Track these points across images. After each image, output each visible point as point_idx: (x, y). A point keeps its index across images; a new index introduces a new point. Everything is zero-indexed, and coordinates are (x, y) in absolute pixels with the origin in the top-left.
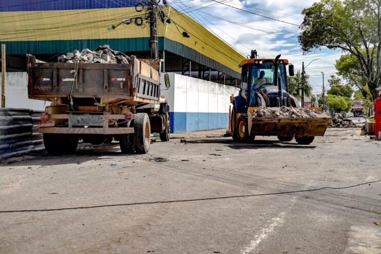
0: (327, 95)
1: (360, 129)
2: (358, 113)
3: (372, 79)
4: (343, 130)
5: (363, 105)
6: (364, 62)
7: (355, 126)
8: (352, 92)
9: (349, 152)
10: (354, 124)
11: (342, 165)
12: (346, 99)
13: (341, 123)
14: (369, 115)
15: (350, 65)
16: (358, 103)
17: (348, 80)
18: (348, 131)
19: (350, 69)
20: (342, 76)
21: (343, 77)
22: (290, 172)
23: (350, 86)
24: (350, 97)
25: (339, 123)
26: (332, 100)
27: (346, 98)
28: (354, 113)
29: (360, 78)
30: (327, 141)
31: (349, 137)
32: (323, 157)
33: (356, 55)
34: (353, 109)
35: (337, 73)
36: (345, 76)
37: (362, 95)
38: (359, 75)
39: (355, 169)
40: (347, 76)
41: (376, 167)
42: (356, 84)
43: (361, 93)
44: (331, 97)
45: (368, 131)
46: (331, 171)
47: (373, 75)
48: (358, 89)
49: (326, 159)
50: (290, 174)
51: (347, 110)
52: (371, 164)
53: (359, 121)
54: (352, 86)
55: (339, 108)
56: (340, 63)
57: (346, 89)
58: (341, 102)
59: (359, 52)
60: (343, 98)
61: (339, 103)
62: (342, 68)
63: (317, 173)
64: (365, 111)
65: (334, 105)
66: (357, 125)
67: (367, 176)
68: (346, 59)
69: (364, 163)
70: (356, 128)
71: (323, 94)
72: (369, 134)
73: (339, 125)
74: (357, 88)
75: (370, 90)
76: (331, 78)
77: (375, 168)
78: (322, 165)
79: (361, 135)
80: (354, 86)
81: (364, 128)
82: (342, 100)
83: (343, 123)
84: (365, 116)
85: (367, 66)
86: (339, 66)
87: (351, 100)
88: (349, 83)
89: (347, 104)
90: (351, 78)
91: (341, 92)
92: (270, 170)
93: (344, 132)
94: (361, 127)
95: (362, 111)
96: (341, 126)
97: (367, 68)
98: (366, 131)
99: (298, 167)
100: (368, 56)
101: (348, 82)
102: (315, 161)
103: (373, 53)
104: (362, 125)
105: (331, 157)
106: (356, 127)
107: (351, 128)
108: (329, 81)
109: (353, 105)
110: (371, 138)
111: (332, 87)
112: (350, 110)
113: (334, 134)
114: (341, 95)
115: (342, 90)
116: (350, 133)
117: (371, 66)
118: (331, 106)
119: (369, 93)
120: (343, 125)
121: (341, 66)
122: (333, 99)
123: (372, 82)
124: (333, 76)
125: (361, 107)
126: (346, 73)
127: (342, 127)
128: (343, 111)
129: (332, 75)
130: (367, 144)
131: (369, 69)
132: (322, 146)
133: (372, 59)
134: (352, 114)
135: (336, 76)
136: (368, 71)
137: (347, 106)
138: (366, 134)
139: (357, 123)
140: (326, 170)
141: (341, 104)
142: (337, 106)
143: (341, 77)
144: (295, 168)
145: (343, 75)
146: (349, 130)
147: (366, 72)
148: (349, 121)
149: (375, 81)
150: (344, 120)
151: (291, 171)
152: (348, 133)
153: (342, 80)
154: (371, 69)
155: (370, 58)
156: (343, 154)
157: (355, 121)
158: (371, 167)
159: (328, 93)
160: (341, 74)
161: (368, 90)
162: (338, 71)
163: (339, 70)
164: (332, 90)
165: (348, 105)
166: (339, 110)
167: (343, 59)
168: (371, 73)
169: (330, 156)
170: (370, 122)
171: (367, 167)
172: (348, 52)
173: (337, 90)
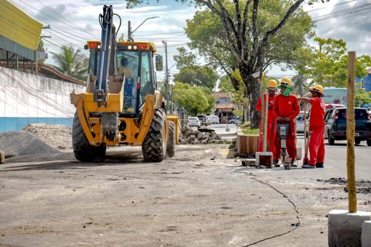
0: (174, 84)
1: (228, 145)
2: (226, 116)
3: (246, 58)
4: (199, 150)
5: (233, 102)
6: (233, 26)
7: (218, 140)
8: (215, 78)
9: (205, 192)
10: (218, 138)
11: (191, 216)
12: (206, 92)
13: (196, 135)
14: (243, 121)
15: (210, 30)
16: (226, 99)
17: (208, 57)
18: (207, 151)
19: (211, 38)
20: (197, 50)
21: (200, 52)
22: (96, 236)
23: (211, 67)
24: (213, 87)
25: (192, 136)
26: (183, 93)
27: (207, 89)
28: (220, 116)
29: (228, 54)
30: (170, 171)
31: (207, 162)
32: (159, 201)
33: (219, 14)
34: (217, 110)
35: (189, 44)
36: (203, 50)
37: (231, 84)
38: (227, 49)
39: (212, 225)
40: (206, 50)
41: (247, 218)
42: (222, 65)
43: (230, 80)
44: (180, 88)
45: (239, 151)
46: (171, 229)
47: (246, 49)
48: (225, 74)
49: (165, 206)
50: (96, 239)
51: (208, 111)
52: (239, 213)
53: (228, 130)
54: (215, 67)
55: (194, 107)
56: (194, 26)
57: (206, 74)
58: (198, 96)
59: (223, 9)
60: (200, 89)
61: (194, 98)
62: (197, 35)
63: (145, 234)
64: (238, 113)
65: (186, 101)
66: (223, 138)
67: (231, 237)
68: (203, 19)
69: (228, 211)
70: (220, 145)
71: (167, 81)
72: (241, 157)
73: (193, 139)
74: (222, 73)
75: (243, 77)
76: (178, 54)
77: (244, 221)
78: (155, 219)
79: (228, 158)
80: (219, 69)
81: (233, 145)
82: (198, 93)
83: (200, 136)
84: (238, 122)
85: (236, 34)
86: (193, 31)
87: (214, 92)
88: (210, 64)
89: (207, 100)
90: (213, 54)
91: (198, 78)
92: (58, 232)
93: (200, 153)
94: (229, 143)
95: (234, 112)
96: (196, 140)
97: (238, 38)
98: (236, 150)
99: (112, 223)
100: (239, 16)
101: (208, 61)
102: (144, 212)
103: (246, 10)
104: (230, 139)
105: (174, 201)
106: (221, 142)
107: (213, 145)
108: (175, 58)
109: (218, 102)
110: (244, 164)
111: (182, 70)
112: (213, 110)
113: (183, 157)
114: (198, 84)
115: (199, 75)
116: (210, 154)
117: (244, 34)
118: (180, 103)
119: (242, 81)
120: (201, 139)
121: (196, 32)
122: (184, 90)
123: (246, 62)
124: (182, 50)
125: (231, 106)
126: (205, 45)
127: (197, 143)
128: (201, 112)
129: (181, 47)
130: (236, 175)
131: (241, 39)
132: (158, 181)
133: (246, 20)
134: (217, 119)
135: (188, 50)
136: (239, 43)
137: (208, 105)
138: (236, 156)
139: (224, 135)
140: (162, 228)
141: (198, 101)
142: (190, 103)
143: (195, 51)
144: (107, 227)
145: (200, 48)
146: (209, 150)
147: (236, 45)
148: (210, 131)
149: (251, 61)
150: (202, 131)
151: (97, 232)
152: (206, 155)
153: (198, 56)
154: (244, 39)
155: (242, 20)
156: (195, 196)
157: (220, 130)
158: (239, 219)
159: (175, 81)
160: (195, 47)
161: (240, 77)
162: (190, 41)
163: (192, 38)
164: (182, 74)
165: (209, 102)
166: (194, 112)
167: (198, 18)
168: (243, 47)
169: (172, 199)
170: (242, 134)
171: (233, 219)
172: (206, 6)
173: (191, 75)
